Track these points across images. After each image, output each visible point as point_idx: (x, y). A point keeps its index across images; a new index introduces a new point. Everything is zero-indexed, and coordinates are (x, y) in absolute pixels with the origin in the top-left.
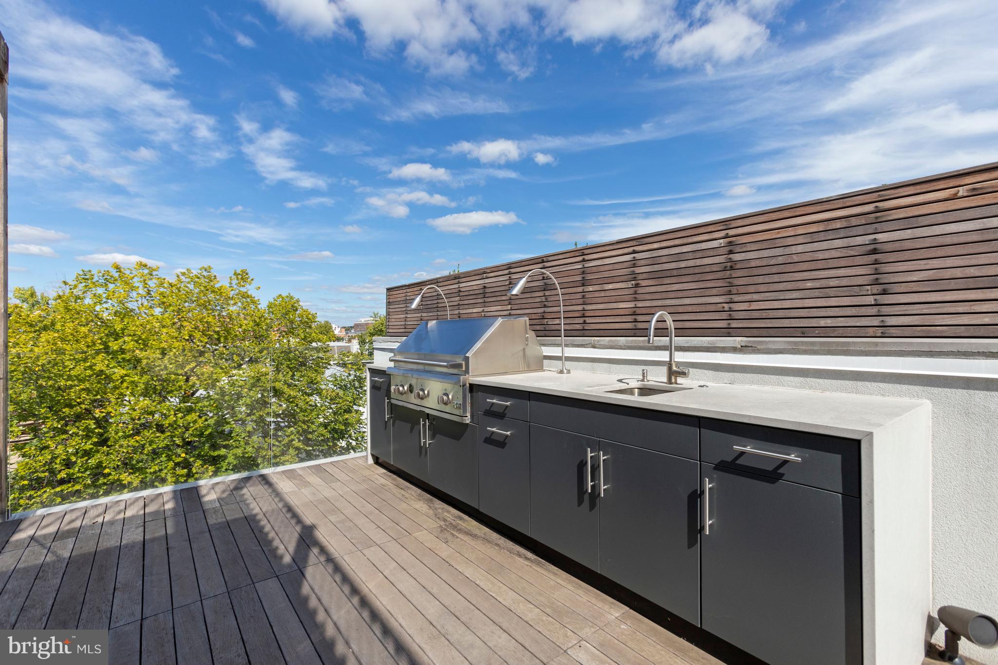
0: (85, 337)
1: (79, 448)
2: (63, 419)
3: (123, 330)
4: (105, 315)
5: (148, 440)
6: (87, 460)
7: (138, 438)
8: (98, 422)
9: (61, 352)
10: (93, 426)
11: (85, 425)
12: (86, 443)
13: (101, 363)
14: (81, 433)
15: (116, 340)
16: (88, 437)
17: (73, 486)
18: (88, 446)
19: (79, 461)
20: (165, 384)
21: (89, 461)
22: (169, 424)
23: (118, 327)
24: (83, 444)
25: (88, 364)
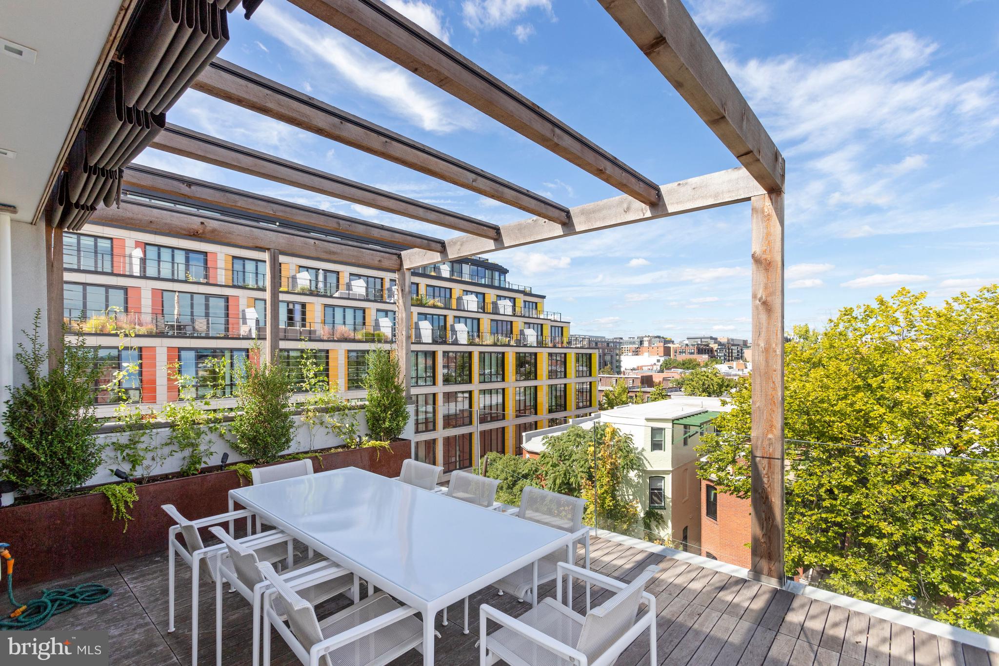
0: (846, 375)
1: (841, 482)
2: (828, 451)
3: (882, 366)
4: (864, 350)
5: (910, 494)
6: (848, 496)
7: (898, 488)
8: (858, 460)
9: (826, 388)
10: (853, 464)
11: (846, 462)
12: (847, 478)
13: (861, 400)
14: (842, 468)
15: (875, 376)
16: (850, 475)
17: (835, 517)
18: (848, 483)
19: (840, 495)
20: (930, 431)
21: (850, 497)
22: (936, 481)
23: (877, 364)
24: (844, 479)
25: (849, 402)
